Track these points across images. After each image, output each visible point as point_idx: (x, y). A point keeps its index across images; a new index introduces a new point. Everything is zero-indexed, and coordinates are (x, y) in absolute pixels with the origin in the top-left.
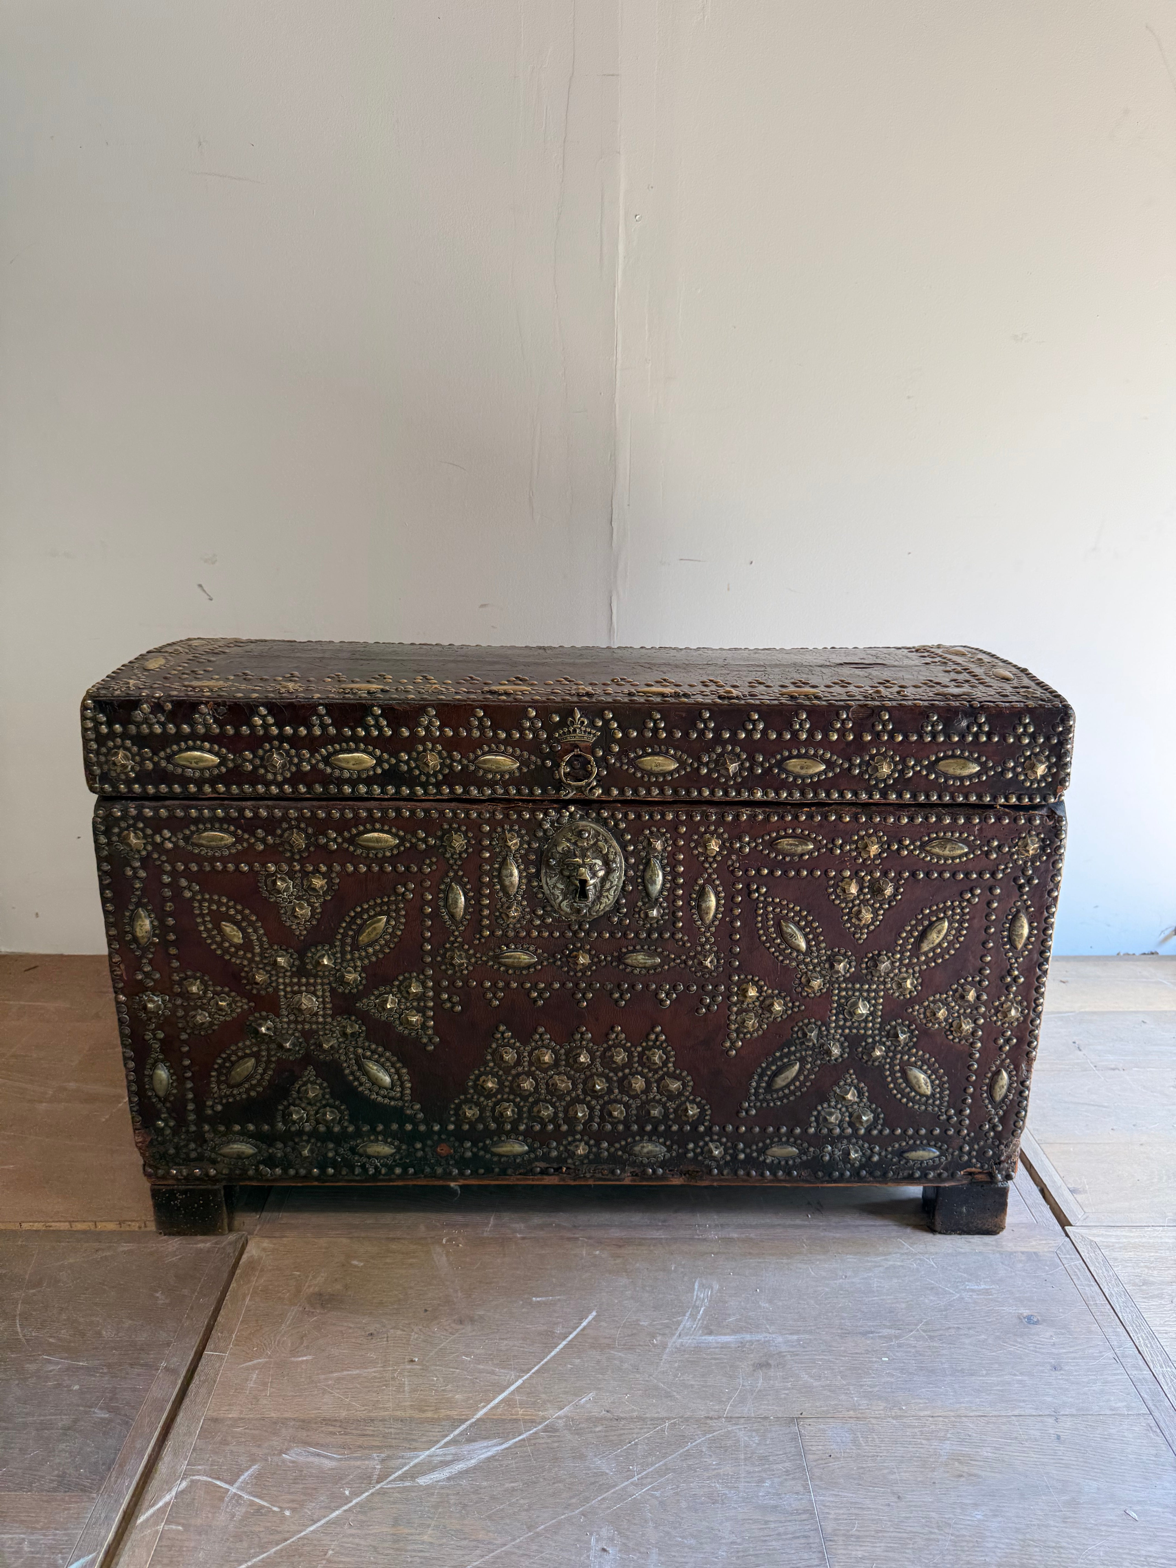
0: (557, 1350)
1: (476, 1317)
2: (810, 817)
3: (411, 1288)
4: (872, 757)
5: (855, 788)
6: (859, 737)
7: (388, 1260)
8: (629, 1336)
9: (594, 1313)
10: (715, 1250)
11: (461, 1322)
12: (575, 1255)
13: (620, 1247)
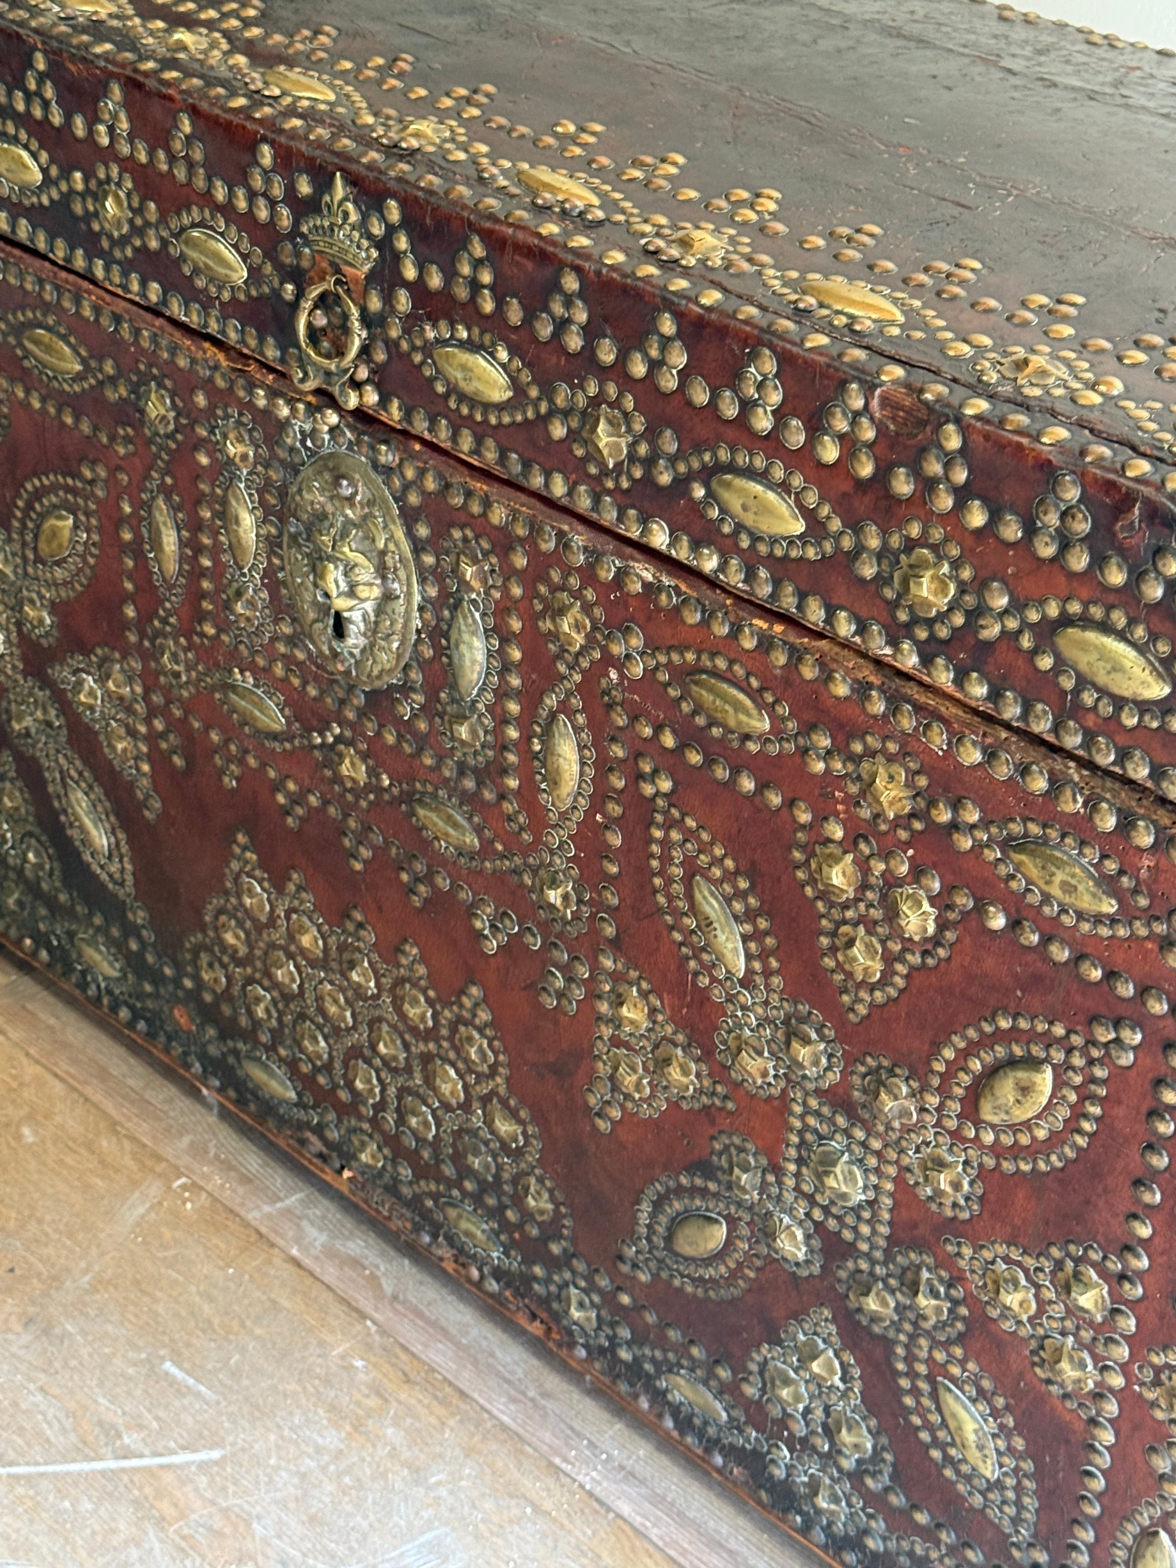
0: (86, 1466)
1: (57, 1331)
2: (766, 643)
3: (40, 1222)
4: (910, 545)
5: (863, 613)
6: (883, 474)
7: (69, 1160)
8: (210, 1529)
9: (215, 1454)
10: (547, 1505)
11: (28, 1322)
12: (321, 1344)
13: (408, 1380)
